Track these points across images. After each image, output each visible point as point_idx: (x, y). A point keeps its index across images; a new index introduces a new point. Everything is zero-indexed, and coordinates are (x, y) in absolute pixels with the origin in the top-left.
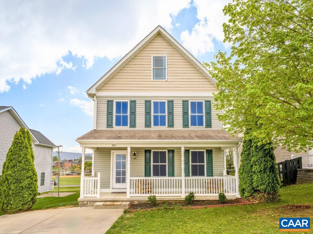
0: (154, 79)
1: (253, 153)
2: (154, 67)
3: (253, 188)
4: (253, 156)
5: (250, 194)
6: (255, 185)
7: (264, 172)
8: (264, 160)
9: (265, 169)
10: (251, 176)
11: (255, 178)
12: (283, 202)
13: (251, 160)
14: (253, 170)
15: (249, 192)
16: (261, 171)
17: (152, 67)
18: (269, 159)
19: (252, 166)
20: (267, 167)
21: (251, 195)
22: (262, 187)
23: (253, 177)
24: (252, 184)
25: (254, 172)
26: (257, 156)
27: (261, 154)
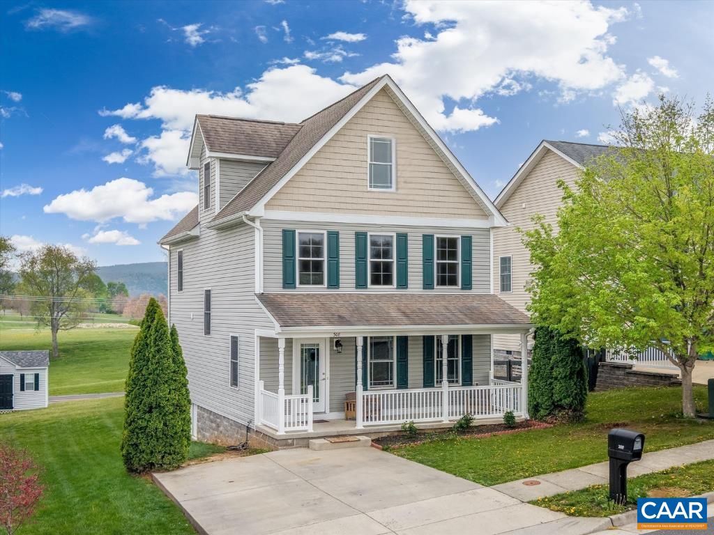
0: (371, 187)
1: (554, 347)
2: (371, 161)
3: (553, 403)
4: (554, 353)
5: (548, 412)
6: (556, 397)
7: (570, 379)
8: (572, 361)
9: (572, 374)
10: (551, 384)
11: (557, 388)
12: (593, 421)
13: (550, 359)
14: (554, 374)
15: (547, 409)
16: (565, 377)
17: (369, 162)
18: (578, 358)
19: (552, 368)
20: (575, 371)
21: (549, 414)
22: (568, 401)
23: (554, 385)
24: (552, 396)
25: (556, 378)
26: (560, 353)
27: (566, 351)
